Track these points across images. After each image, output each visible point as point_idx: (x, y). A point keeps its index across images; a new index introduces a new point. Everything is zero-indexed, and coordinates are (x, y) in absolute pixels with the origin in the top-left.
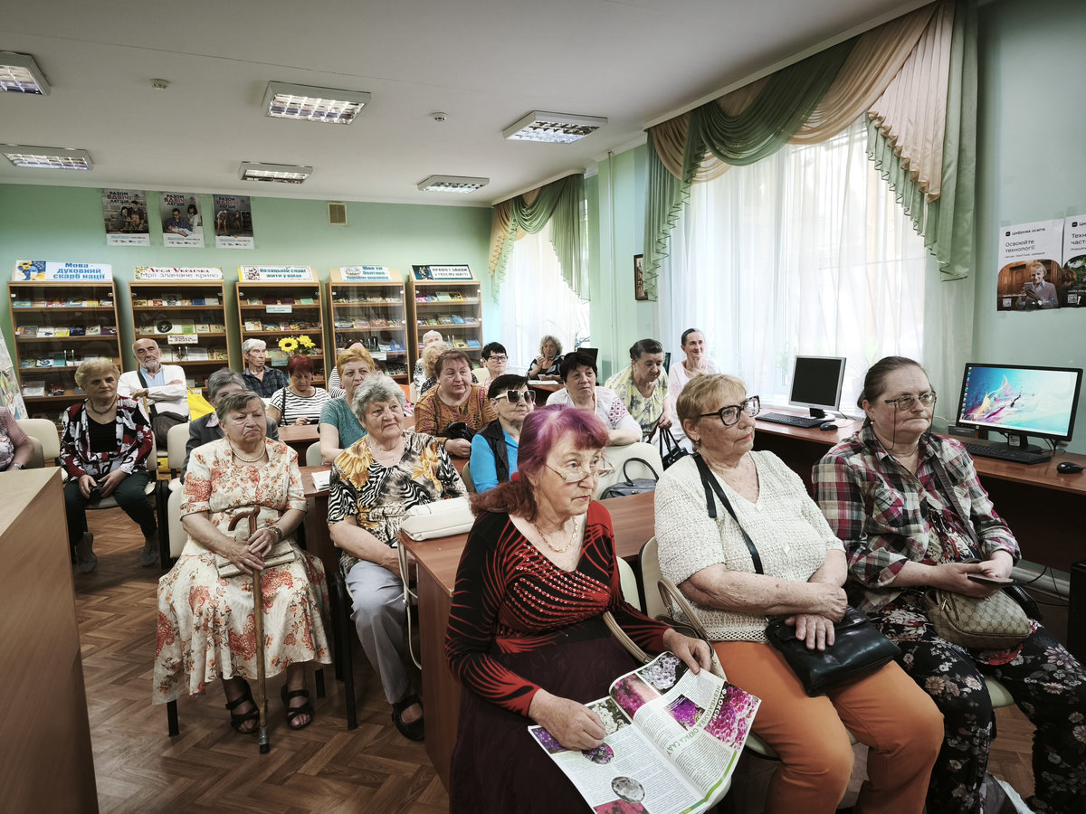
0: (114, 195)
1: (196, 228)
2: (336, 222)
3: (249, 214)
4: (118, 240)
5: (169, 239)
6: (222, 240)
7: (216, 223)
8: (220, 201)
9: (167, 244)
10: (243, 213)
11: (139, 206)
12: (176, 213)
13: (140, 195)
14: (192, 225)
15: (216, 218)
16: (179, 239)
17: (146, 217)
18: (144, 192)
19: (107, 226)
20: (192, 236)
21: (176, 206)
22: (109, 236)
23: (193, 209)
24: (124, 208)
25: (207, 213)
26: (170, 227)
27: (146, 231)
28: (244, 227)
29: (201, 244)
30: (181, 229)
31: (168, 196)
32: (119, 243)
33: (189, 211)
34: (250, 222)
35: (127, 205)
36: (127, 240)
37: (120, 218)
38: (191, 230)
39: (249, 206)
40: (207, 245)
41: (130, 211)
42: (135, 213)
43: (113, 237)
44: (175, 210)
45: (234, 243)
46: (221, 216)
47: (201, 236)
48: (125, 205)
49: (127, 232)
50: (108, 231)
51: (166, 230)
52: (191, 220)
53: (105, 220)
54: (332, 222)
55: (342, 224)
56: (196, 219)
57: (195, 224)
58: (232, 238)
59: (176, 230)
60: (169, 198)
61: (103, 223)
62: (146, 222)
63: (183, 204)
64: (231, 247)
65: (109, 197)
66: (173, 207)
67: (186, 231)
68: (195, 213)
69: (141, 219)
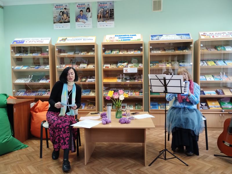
0: (57, 6)
1: (89, 19)
2: (156, 10)
3: (113, 10)
4: (58, 26)
5: (78, 25)
6: (100, 24)
7: (98, 16)
8: (101, 5)
9: (77, 27)
10: (110, 10)
11: (67, 10)
12: (81, 12)
13: (68, 5)
14: (88, 18)
15: (98, 14)
16: (82, 24)
17: (69, 15)
18: (69, 4)
19: (54, 20)
20: (87, 22)
21: (81, 9)
22: (55, 25)
23: (88, 9)
24: (61, 12)
25: (94, 12)
26: (78, 19)
27: (69, 22)
28: (111, 16)
29: (91, 27)
30: (83, 20)
31: (78, 4)
32: (58, 28)
33: (87, 11)
34: (113, 14)
35: (62, 11)
36: (61, 26)
37: (59, 17)
38: (87, 20)
39: (113, 6)
40: (93, 27)
41: (63, 13)
42: (65, 13)
43: (56, 25)
44: (81, 11)
45: (105, 25)
46: (100, 12)
47: (91, 23)
48: (61, 10)
49: (61, 22)
50: (54, 23)
51: (77, 20)
52: (87, 15)
53: (54, 18)
54: (154, 10)
55: (159, 11)
56: (89, 15)
57: (89, 17)
58: (104, 22)
59: (81, 20)
60: (79, 5)
61: (52, 19)
62: (69, 17)
63: (84, 8)
64: (104, 27)
65: (55, 7)
66: (80, 10)
67: (85, 20)
68: (89, 11)
69: (67, 16)
